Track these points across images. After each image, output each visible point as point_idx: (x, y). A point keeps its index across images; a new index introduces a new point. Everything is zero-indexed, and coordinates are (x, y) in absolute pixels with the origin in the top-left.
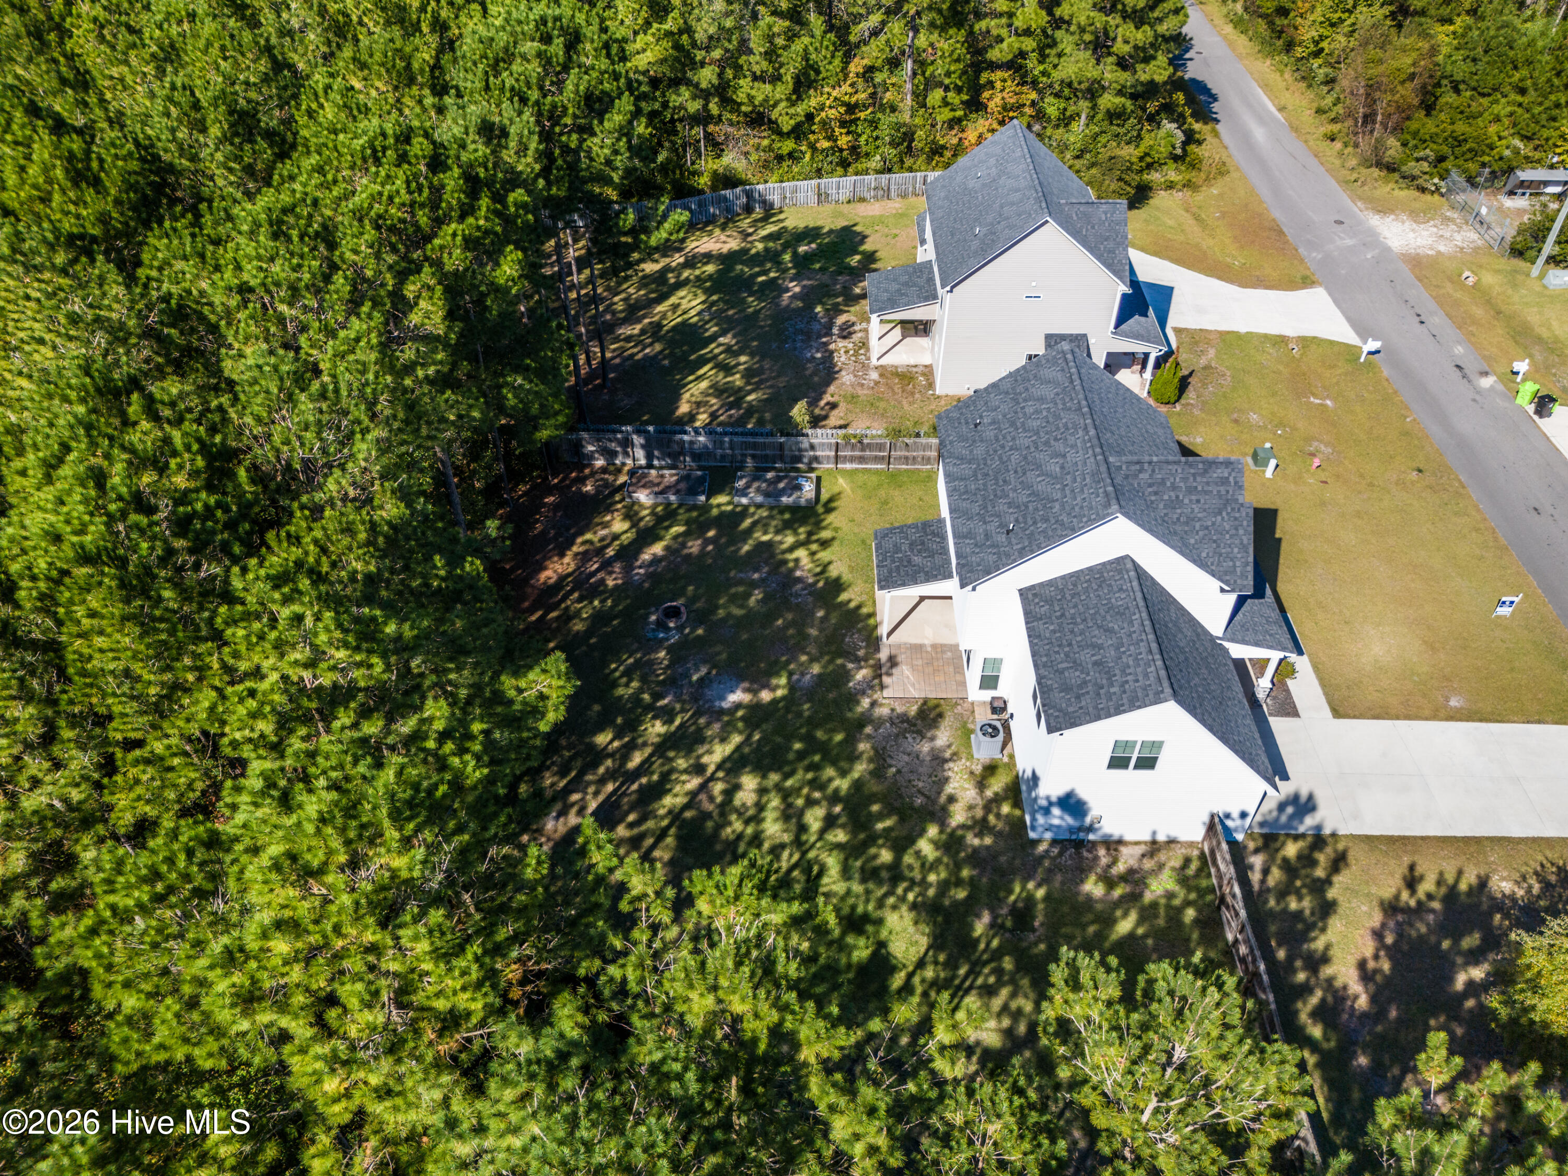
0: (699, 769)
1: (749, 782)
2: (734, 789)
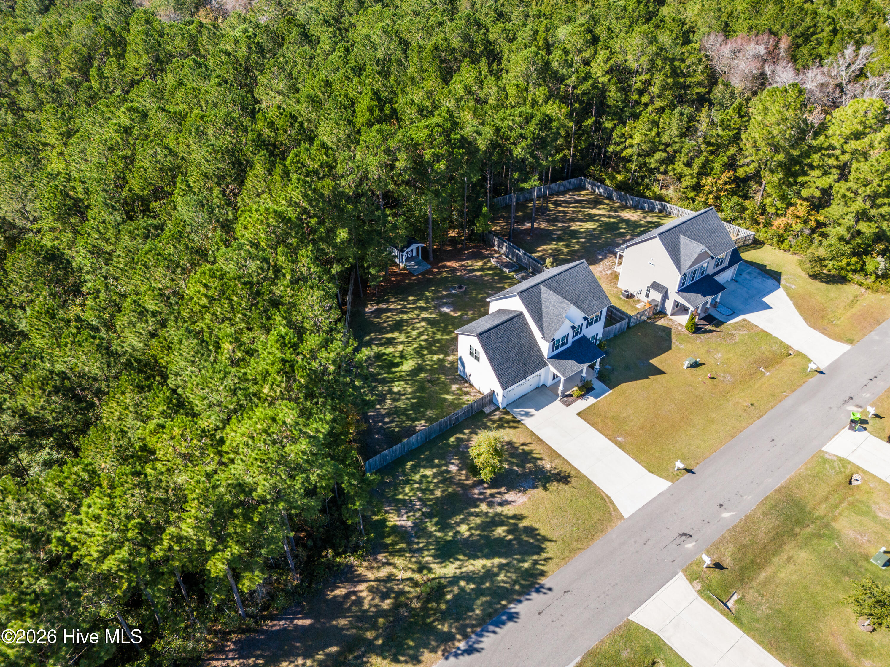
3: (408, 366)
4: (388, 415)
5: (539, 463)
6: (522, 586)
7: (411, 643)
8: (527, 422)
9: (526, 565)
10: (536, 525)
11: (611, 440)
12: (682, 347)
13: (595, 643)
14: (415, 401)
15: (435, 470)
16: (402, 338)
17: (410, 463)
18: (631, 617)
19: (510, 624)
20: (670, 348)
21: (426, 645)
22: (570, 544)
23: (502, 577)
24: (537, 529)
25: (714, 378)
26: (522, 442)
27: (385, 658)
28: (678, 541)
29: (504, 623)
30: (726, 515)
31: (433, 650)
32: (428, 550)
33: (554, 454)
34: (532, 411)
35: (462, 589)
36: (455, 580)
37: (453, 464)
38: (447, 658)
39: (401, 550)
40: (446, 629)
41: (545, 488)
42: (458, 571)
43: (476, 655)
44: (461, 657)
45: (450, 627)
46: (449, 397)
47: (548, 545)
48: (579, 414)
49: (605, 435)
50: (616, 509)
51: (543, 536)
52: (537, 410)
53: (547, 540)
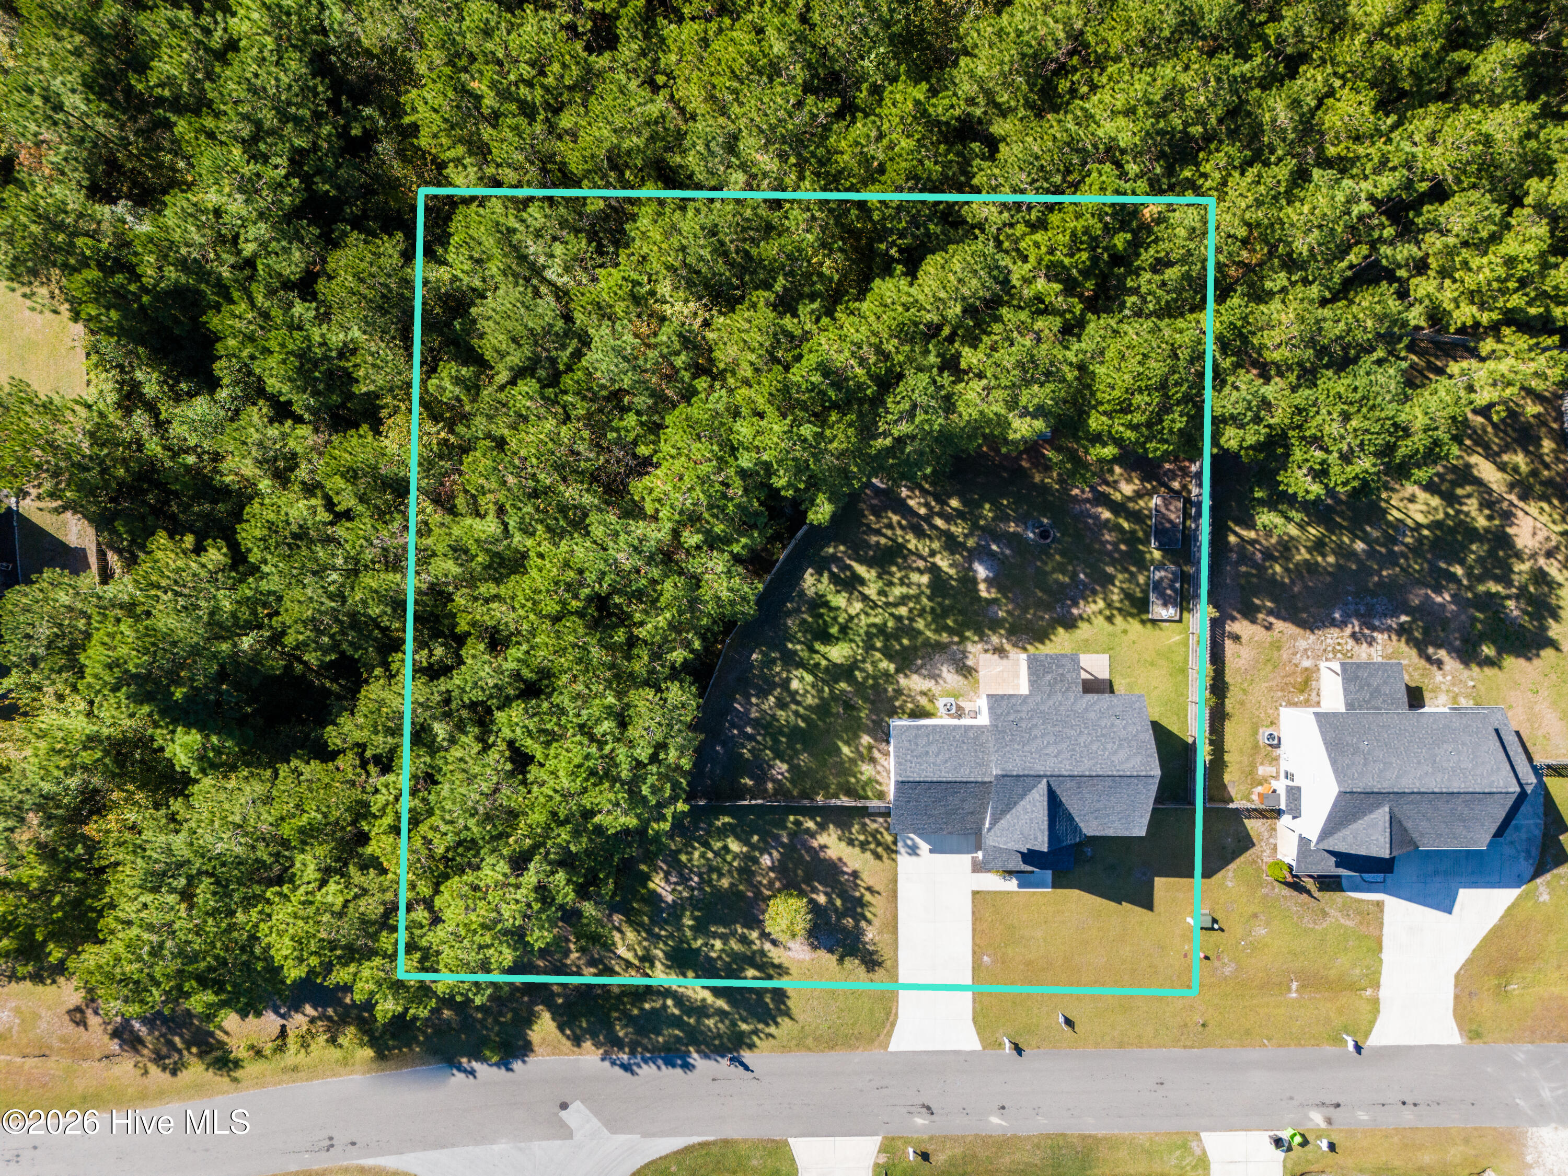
0: (933, 553)
1: (925, 579)
2: (921, 572)
3: (838, 653)
4: (756, 723)
5: (863, 924)
6: (722, 1044)
7: (584, 1025)
8: (904, 860)
9: (744, 1027)
10: (789, 993)
11: (974, 953)
13: (736, 1136)
14: (803, 725)
15: (745, 849)
16: (871, 591)
17: (727, 819)
18: (791, 1141)
19: (679, 1071)
21: (594, 1036)
22: (805, 1037)
23: (710, 1022)
24: (788, 998)
25: (1207, 958)
26: (871, 883)
27: (553, 1019)
28: (912, 1109)
29: (674, 1066)
30: (995, 1120)
31: (597, 1045)
32: (666, 944)
33: (892, 926)
34: (924, 847)
35: (665, 1006)
36: (667, 993)
37: (770, 855)
38: (603, 1060)
39: (642, 925)
40: (621, 1034)
41: (841, 960)
42: (675, 987)
43: (628, 1075)
44: (617, 1068)
45: (626, 1034)
46: (846, 750)
47: (784, 1022)
48: (975, 893)
49: (975, 944)
50: (889, 1035)
51: (788, 1008)
52: (931, 851)
53: (788, 1014)
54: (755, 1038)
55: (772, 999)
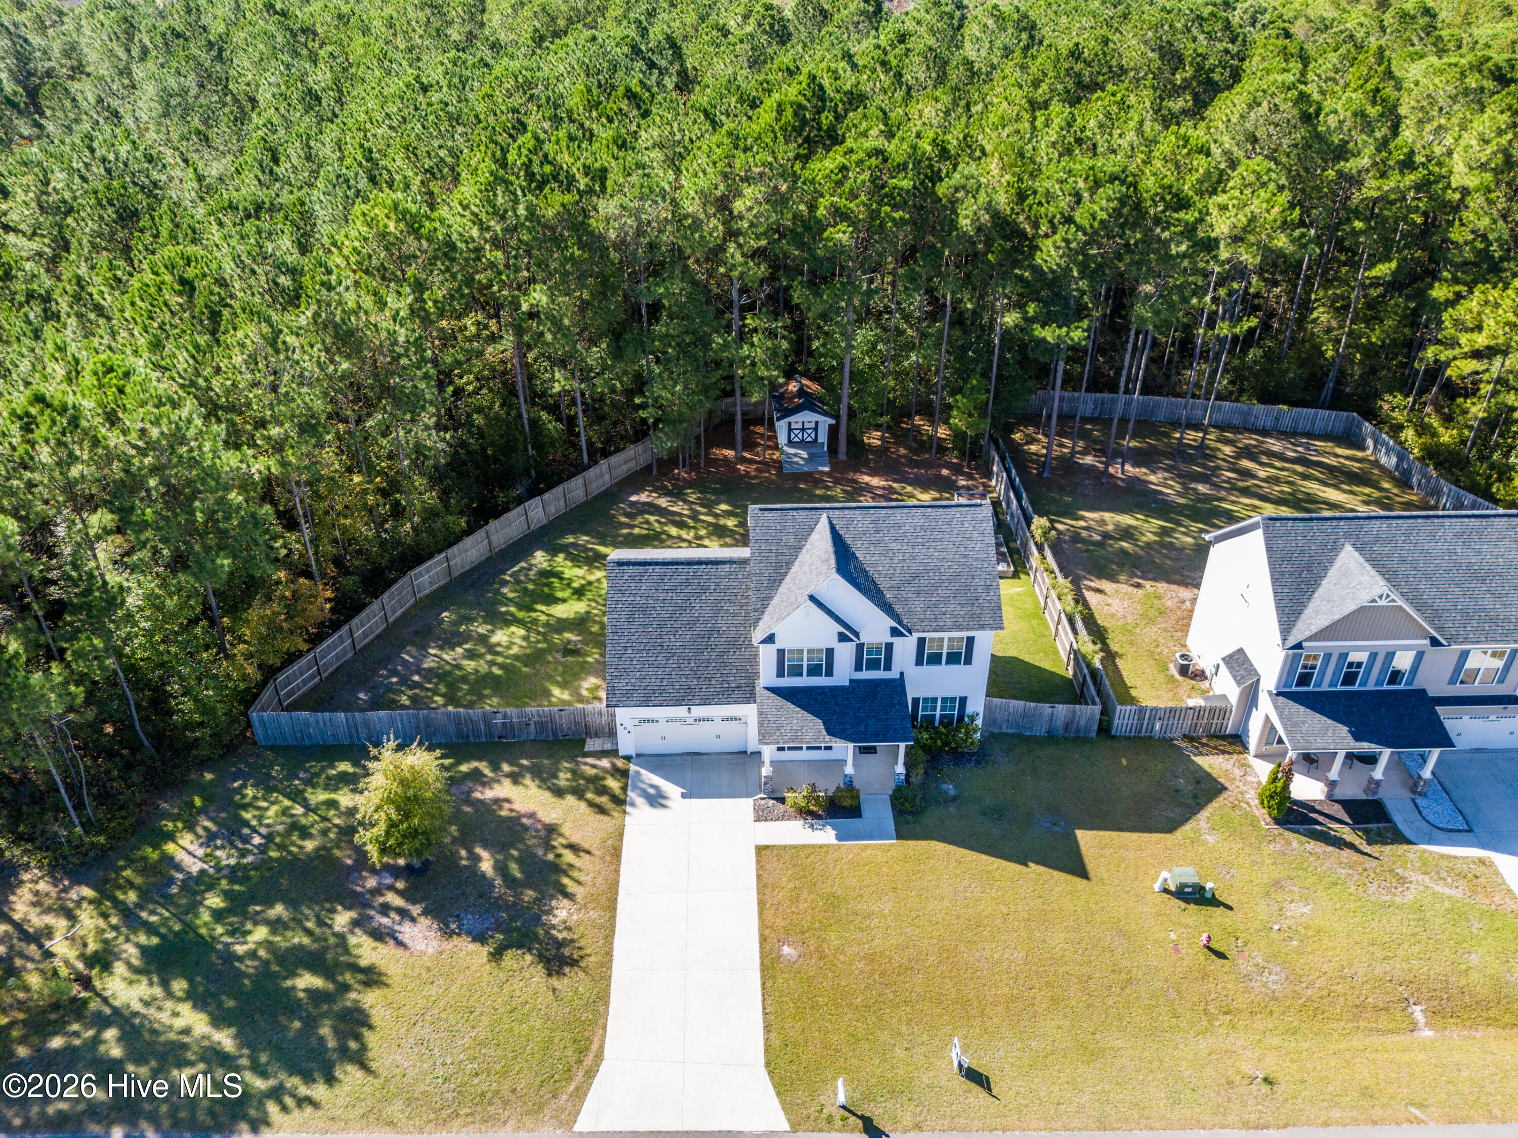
4: (429, 672)
5: (554, 900)
8: (638, 812)
9: (256, 1084)
11: (763, 940)
12: (1210, 839)
14: (499, 672)
20: (1170, 827)
24: (371, 1027)
25: (1221, 955)
26: (575, 839)
34: (672, 790)
35: (95, 1045)
36: (107, 1017)
39: (118, 904)
41: (497, 955)
42: (137, 1006)
46: (558, 694)
47: (350, 1075)
48: (760, 850)
49: (763, 924)
50: (580, 1094)
51: (364, 1048)
52: (684, 796)
53: (360, 1060)
54: (272, 1108)
55: (335, 1029)
